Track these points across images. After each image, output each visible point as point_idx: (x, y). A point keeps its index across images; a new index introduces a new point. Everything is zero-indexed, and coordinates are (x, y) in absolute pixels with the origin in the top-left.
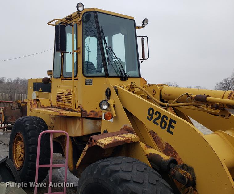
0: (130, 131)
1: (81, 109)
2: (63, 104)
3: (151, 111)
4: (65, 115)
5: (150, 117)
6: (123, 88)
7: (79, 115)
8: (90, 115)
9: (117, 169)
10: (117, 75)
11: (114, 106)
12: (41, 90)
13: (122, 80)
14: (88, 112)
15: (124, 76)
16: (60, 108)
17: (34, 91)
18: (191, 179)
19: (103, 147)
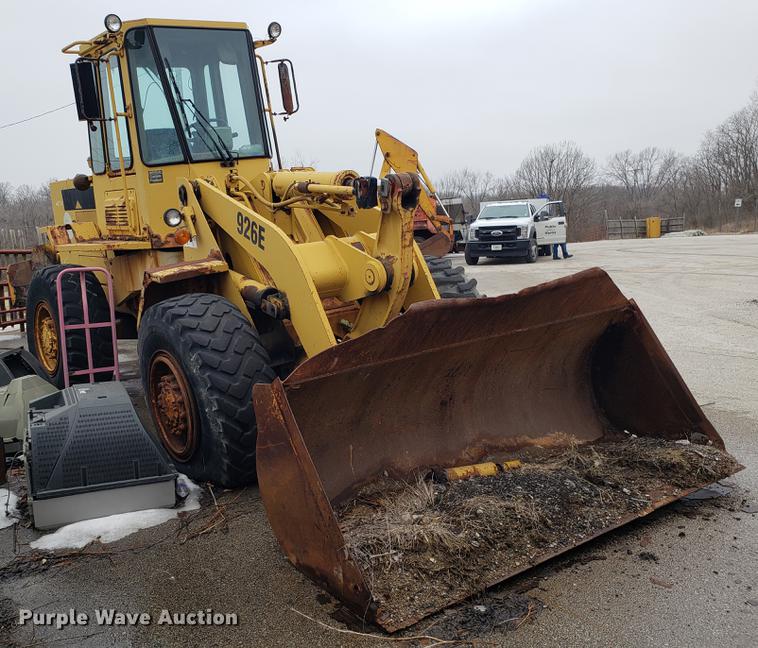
0: (216, 256)
1: (149, 233)
2: (118, 228)
3: (240, 217)
5: (240, 228)
6: (212, 184)
7: (147, 245)
8: (167, 242)
10: (212, 157)
11: (194, 218)
12: (78, 205)
13: (224, 165)
14: (163, 239)
15: (227, 156)
16: (115, 239)
17: (66, 209)
18: (282, 308)
19: (159, 281)
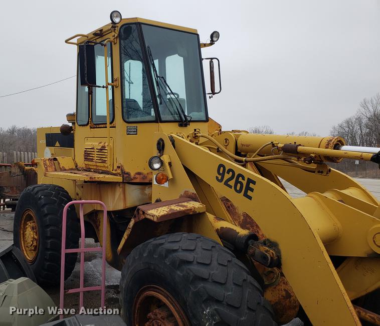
0: (193, 198)
1: (122, 170)
2: (94, 164)
3: (222, 169)
4: (99, 180)
5: (220, 177)
6: (183, 138)
7: (119, 179)
8: (135, 178)
9: (175, 248)
10: (173, 119)
11: (170, 164)
12: (57, 144)
13: (181, 125)
14: (132, 175)
15: (184, 119)
16: (89, 171)
17: (47, 146)
18: (276, 258)
19: (155, 220)
